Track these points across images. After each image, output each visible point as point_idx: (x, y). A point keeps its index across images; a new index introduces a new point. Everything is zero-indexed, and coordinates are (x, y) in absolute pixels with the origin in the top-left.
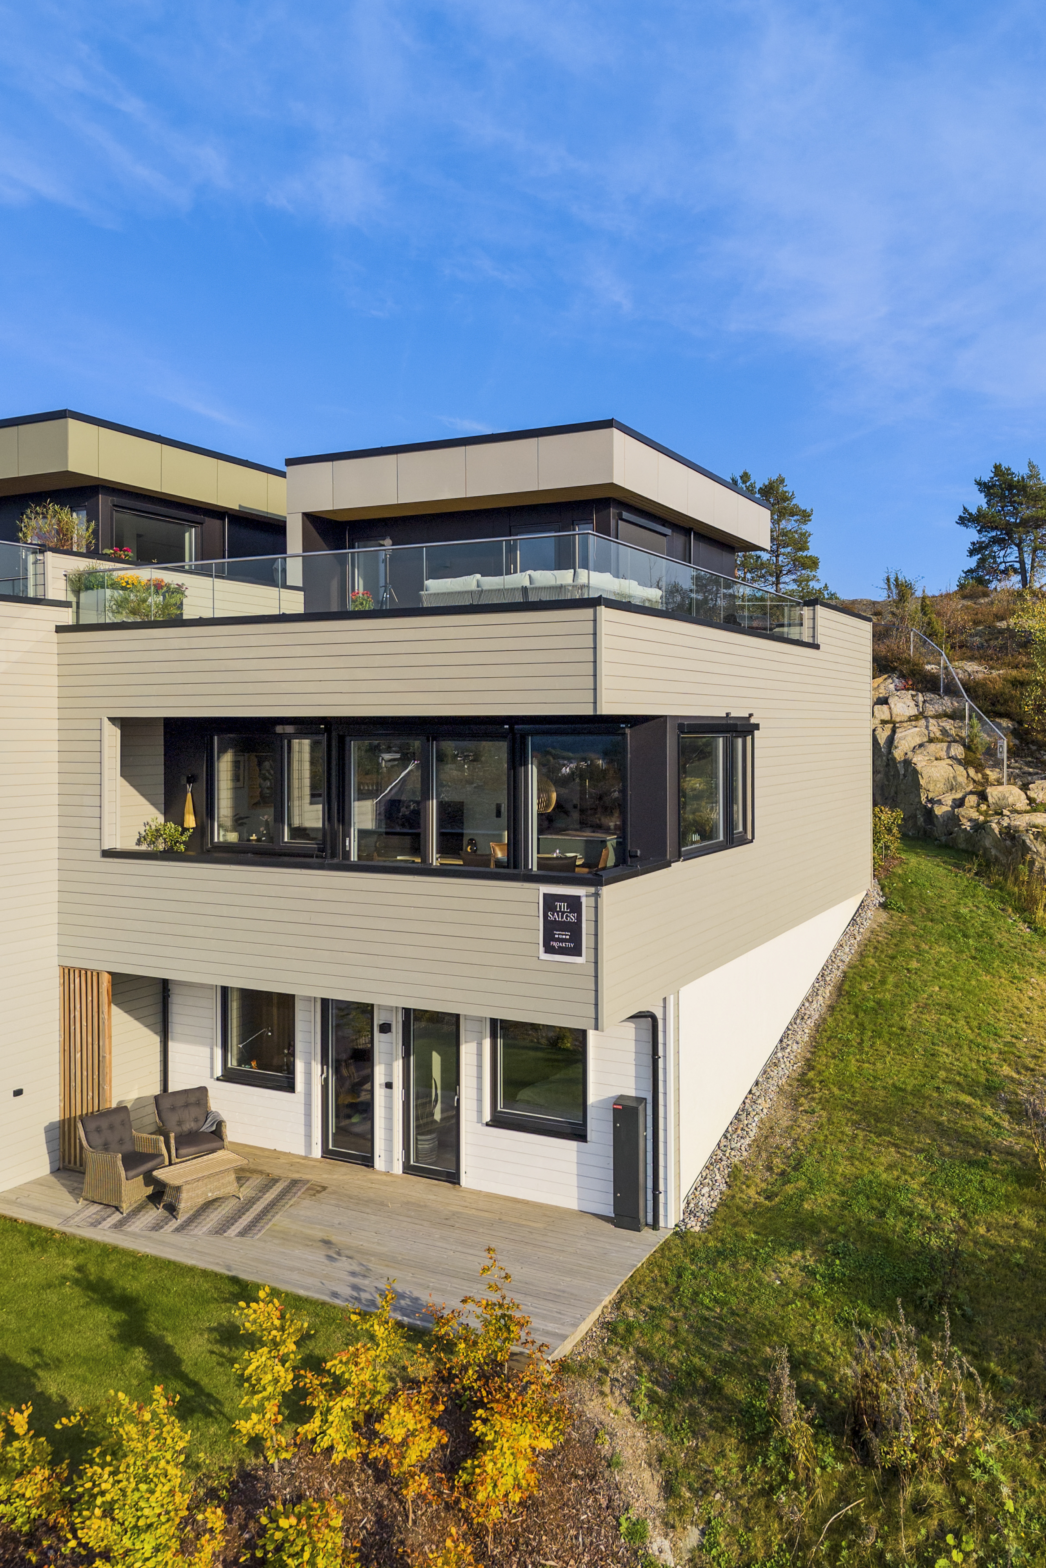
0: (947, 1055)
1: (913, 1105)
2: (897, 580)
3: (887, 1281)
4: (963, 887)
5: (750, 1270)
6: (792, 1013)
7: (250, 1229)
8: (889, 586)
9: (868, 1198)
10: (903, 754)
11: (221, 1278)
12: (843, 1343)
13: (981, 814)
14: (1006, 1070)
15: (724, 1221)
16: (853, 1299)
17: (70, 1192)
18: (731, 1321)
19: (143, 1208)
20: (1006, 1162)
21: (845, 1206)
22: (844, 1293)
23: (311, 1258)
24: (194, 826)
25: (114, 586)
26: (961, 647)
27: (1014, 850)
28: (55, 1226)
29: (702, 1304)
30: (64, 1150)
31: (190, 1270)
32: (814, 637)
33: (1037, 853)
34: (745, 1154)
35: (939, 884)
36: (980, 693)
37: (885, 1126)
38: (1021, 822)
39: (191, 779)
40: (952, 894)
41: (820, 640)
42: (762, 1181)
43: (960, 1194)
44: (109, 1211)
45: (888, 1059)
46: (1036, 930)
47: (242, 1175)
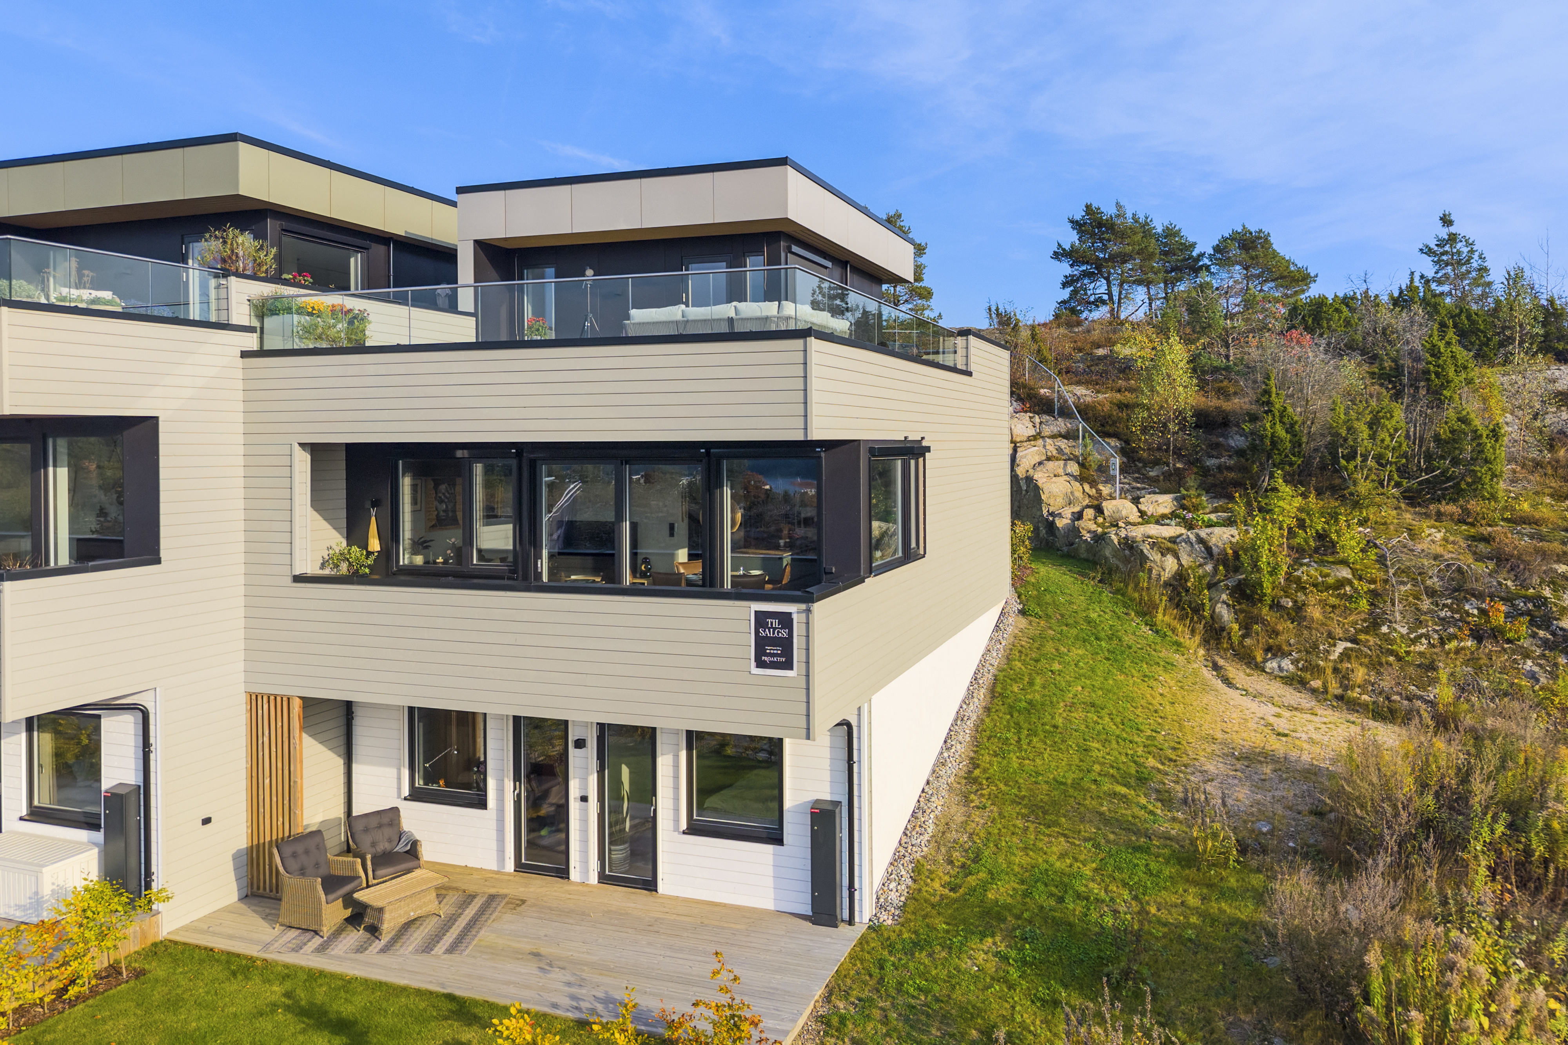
0: (1098, 750)
1: (1075, 798)
2: (997, 309)
3: (1074, 962)
4: (1089, 594)
5: (946, 959)
6: (953, 715)
7: (457, 946)
8: (991, 315)
9: (1046, 885)
10: (1024, 471)
11: (437, 996)
12: (1041, 1022)
13: (1099, 526)
14: (1151, 762)
15: (914, 913)
16: (1046, 980)
17: (263, 919)
18: (936, 1007)
19: (343, 930)
20: (1165, 846)
21: (1026, 894)
22: (1036, 974)
23: (523, 971)
24: (379, 549)
25: (301, 311)
26: (1067, 372)
27: (1132, 559)
28: (255, 954)
29: (908, 993)
30: (252, 877)
31: (403, 990)
32: (967, 365)
33: (1154, 561)
34: (925, 849)
35: (1068, 592)
36: (1090, 414)
37: (1053, 817)
38: (1137, 533)
39: (375, 504)
40: (1080, 601)
41: (973, 368)
42: (945, 874)
43: (1129, 877)
44: (309, 935)
45: (1046, 756)
46: (1157, 632)
47: (441, 893)
